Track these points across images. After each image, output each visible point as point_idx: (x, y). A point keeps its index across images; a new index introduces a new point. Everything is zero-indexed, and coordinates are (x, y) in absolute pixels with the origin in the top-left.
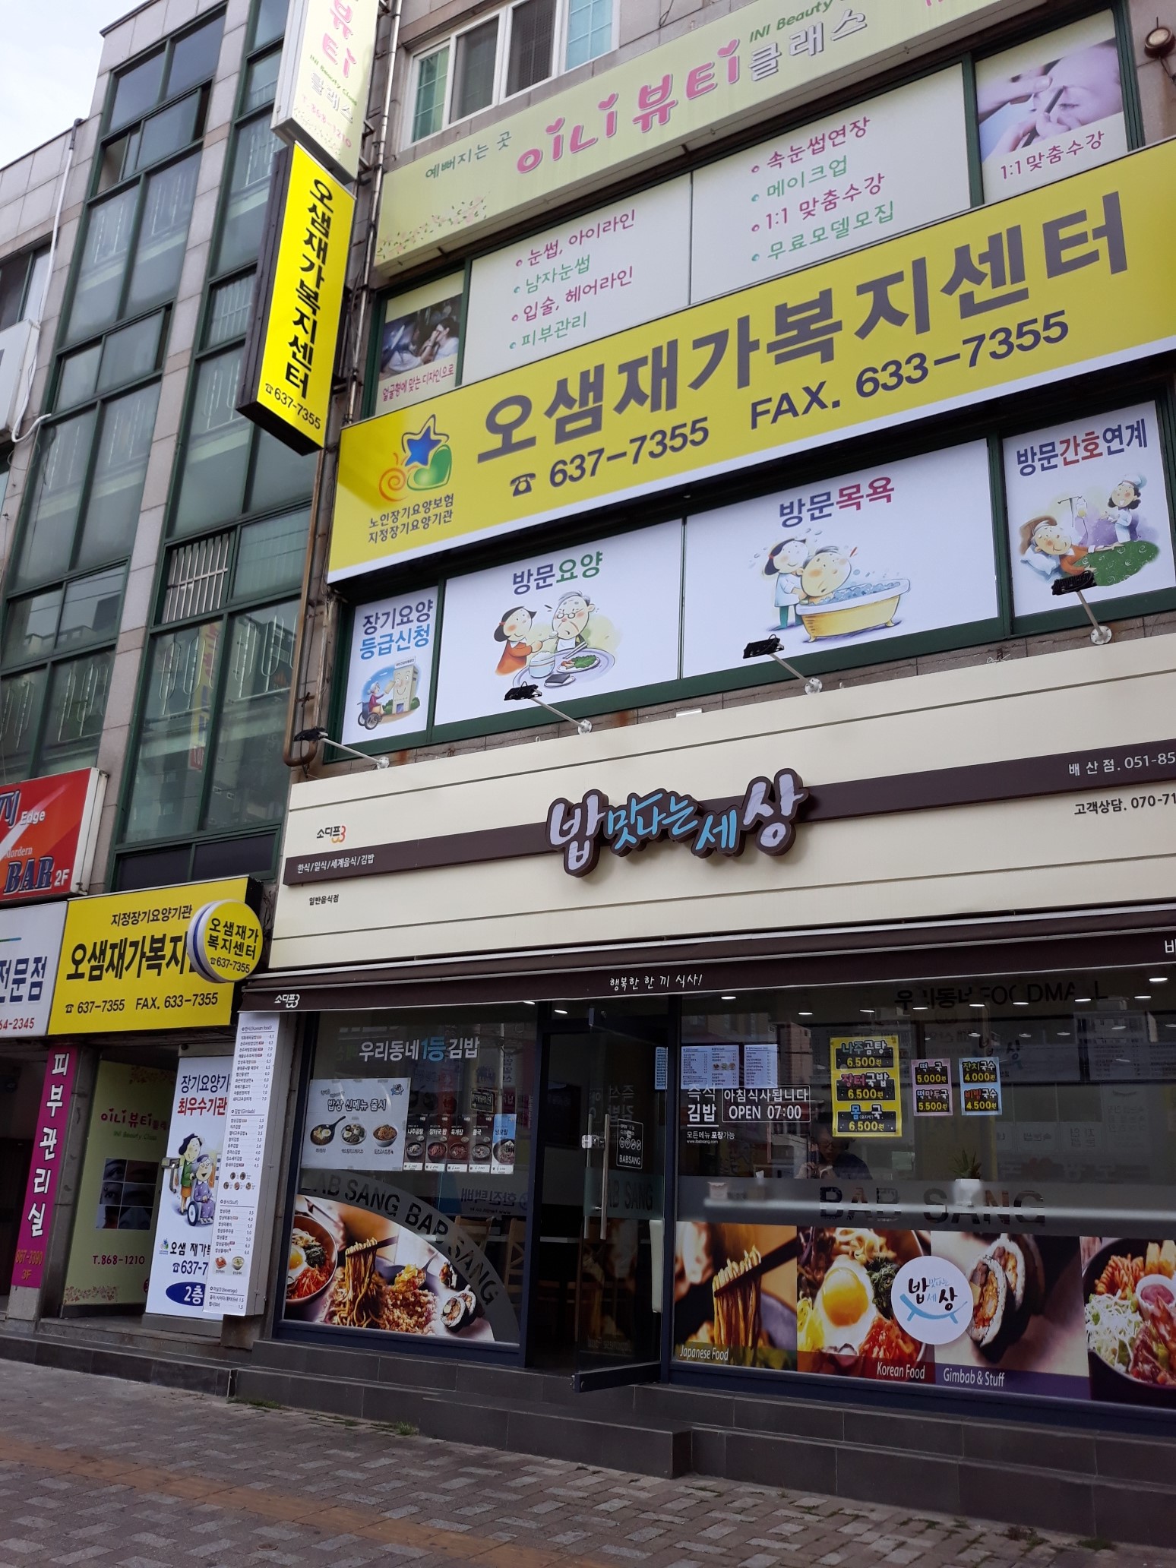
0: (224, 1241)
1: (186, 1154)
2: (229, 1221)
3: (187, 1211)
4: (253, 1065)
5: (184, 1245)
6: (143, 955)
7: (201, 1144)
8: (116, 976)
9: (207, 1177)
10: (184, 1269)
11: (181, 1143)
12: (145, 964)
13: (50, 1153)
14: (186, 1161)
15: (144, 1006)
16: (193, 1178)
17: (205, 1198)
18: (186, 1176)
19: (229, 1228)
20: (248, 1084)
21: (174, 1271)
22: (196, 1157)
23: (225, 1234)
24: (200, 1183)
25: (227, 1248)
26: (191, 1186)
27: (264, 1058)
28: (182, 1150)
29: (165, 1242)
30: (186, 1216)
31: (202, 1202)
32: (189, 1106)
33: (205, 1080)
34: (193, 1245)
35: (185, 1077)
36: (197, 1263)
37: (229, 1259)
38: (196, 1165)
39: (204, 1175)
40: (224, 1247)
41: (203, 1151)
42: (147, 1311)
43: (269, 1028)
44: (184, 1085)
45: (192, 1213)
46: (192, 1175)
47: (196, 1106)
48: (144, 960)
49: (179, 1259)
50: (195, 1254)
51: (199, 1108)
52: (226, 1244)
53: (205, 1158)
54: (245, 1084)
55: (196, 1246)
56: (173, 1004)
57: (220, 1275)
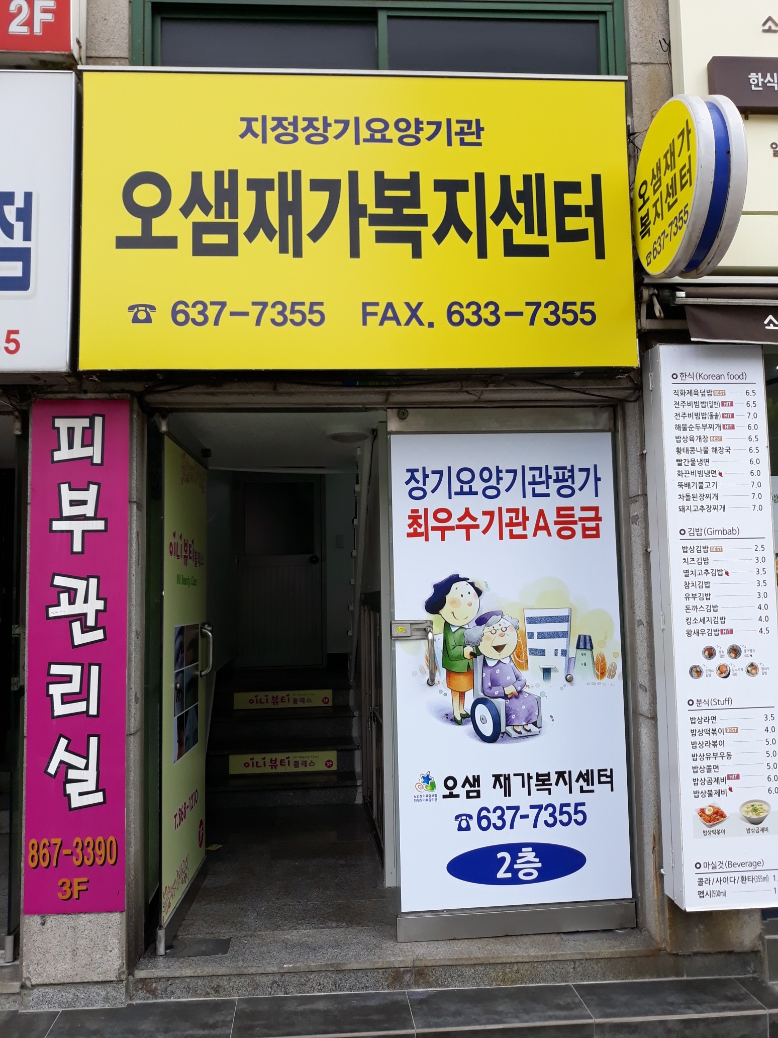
0: (713, 775)
1: (445, 611)
2: (718, 737)
3: (470, 717)
4: (718, 444)
5: (477, 780)
6: (357, 210)
7: (479, 592)
8: (283, 249)
9: (506, 652)
10: (484, 823)
11: (429, 593)
12: (367, 231)
13: (85, 629)
14: (447, 625)
15: (384, 318)
16: (474, 655)
17: (509, 690)
18: (455, 652)
19: (719, 749)
20: (711, 479)
21: (460, 829)
22: (474, 615)
23: (712, 762)
24: (491, 663)
25: (723, 786)
26: (470, 671)
27: (741, 431)
28: (435, 604)
29: (427, 779)
30: (471, 726)
31: (505, 697)
32: (432, 523)
33: (466, 476)
34: (497, 777)
35: (412, 471)
36: (517, 808)
37: (730, 805)
38: (474, 632)
39: (499, 648)
40: (715, 787)
41: (486, 605)
42: (404, 908)
43: (742, 376)
44: (413, 484)
45: (483, 720)
46: (468, 650)
47: (453, 522)
48: (363, 222)
49: (472, 807)
50: (507, 793)
51: (459, 527)
52: (718, 780)
53: (494, 618)
54: (704, 479)
55: (507, 778)
56: (474, 319)
57: (714, 838)
